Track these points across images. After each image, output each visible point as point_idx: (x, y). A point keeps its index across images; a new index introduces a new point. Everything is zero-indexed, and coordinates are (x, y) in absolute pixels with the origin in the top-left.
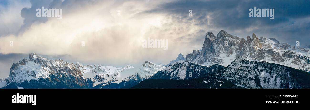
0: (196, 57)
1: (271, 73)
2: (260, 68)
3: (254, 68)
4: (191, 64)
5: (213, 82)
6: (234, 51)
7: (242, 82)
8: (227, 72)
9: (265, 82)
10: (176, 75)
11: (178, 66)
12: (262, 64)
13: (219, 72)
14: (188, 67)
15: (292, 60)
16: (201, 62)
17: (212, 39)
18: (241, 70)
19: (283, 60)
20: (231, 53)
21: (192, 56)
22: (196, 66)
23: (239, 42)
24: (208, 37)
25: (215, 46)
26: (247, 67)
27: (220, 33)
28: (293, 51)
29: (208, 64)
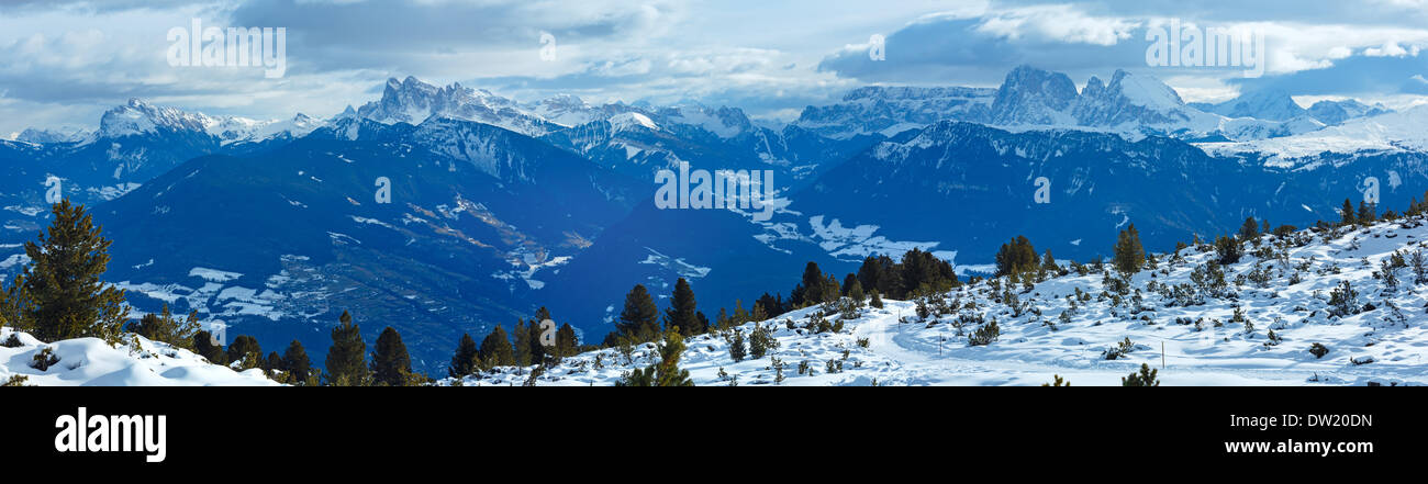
0: (372, 111)
1: (481, 137)
2: (465, 130)
3: (457, 129)
4: (365, 120)
5: (396, 147)
6: (428, 103)
7: (439, 147)
8: (419, 133)
9: (472, 149)
10: (344, 133)
11: (345, 122)
12: (468, 124)
13: (406, 132)
14: (361, 124)
15: (512, 120)
16: (380, 118)
17: (395, 87)
18: (438, 131)
19: (498, 120)
20: (424, 107)
21: (367, 109)
22: (372, 122)
23: (435, 92)
24: (390, 84)
25: (401, 97)
26: (447, 128)
27: (407, 80)
28: (514, 108)
29: (390, 122)
